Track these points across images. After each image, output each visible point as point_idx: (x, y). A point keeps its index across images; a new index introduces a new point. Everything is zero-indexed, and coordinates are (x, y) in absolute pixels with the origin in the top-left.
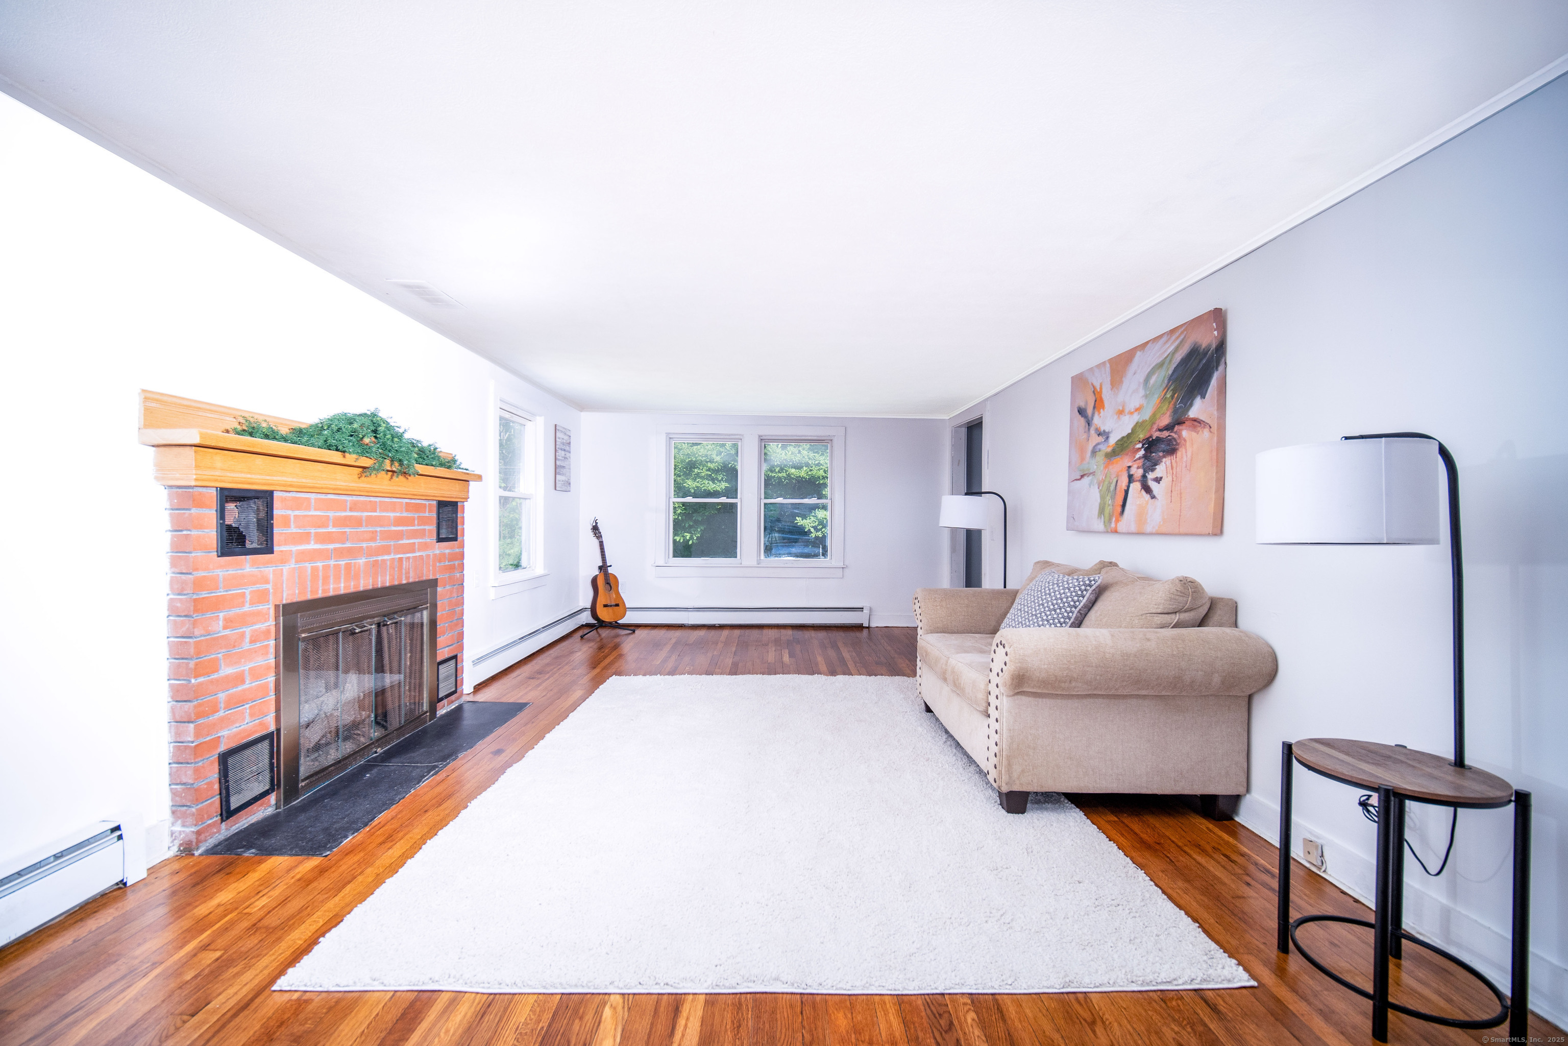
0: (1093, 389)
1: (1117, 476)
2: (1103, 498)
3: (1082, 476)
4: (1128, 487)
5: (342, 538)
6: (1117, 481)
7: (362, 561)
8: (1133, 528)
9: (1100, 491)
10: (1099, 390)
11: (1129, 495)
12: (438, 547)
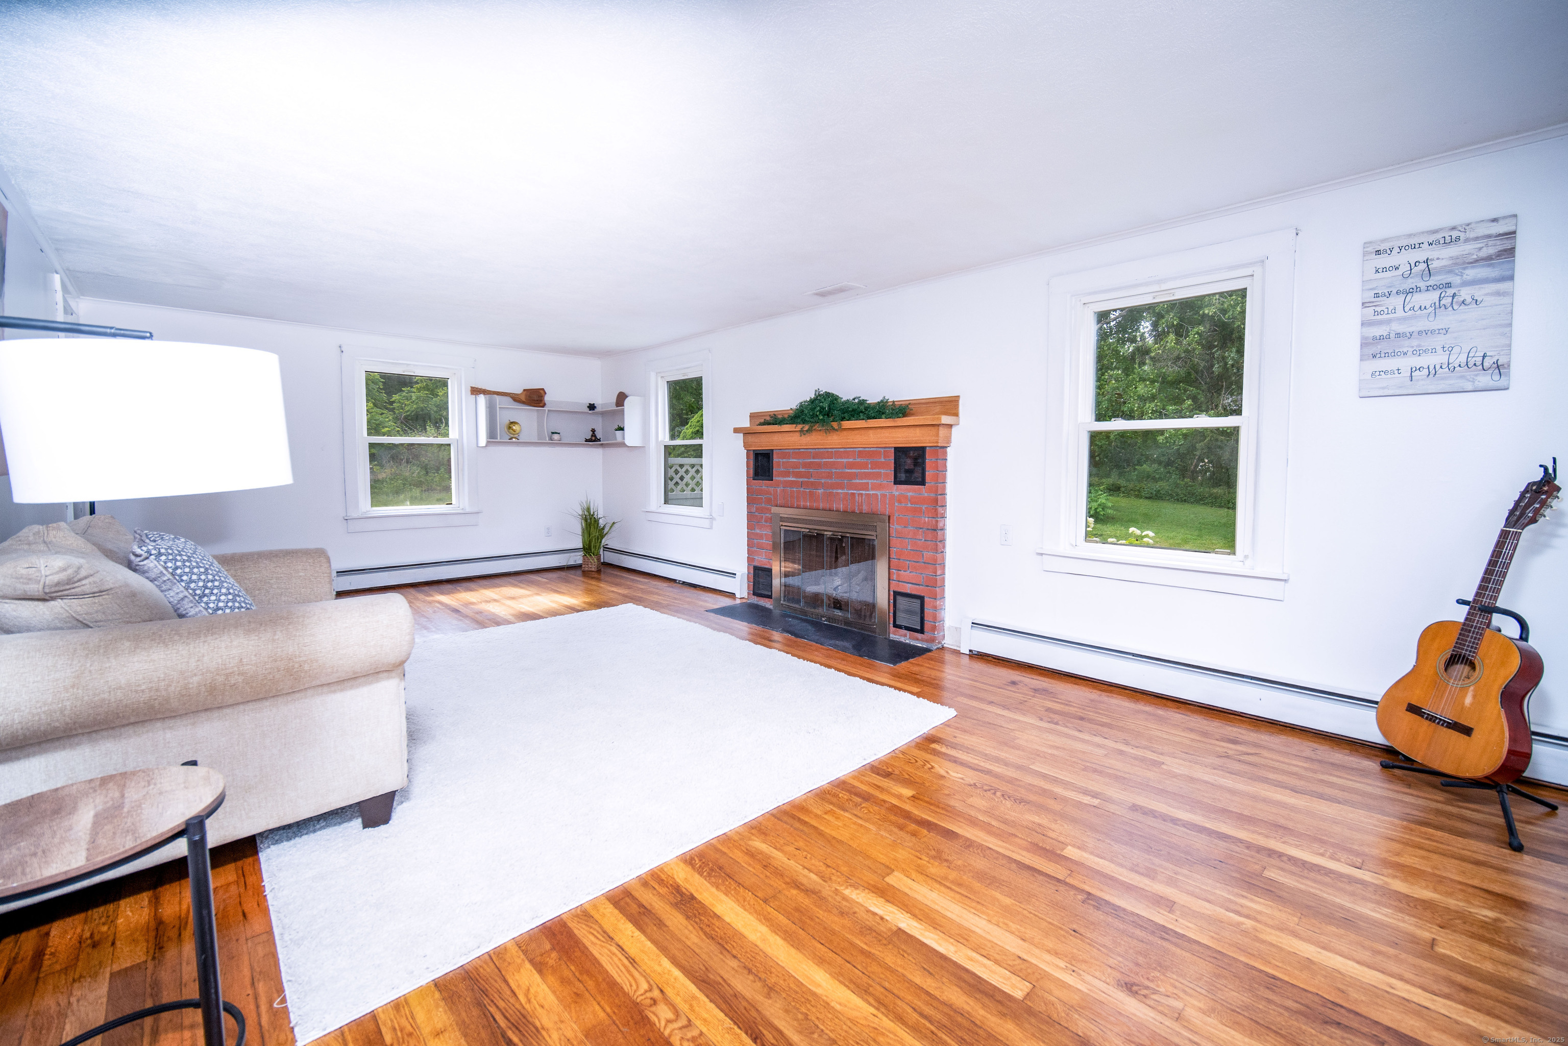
5: (808, 475)
7: (821, 491)
12: (897, 490)
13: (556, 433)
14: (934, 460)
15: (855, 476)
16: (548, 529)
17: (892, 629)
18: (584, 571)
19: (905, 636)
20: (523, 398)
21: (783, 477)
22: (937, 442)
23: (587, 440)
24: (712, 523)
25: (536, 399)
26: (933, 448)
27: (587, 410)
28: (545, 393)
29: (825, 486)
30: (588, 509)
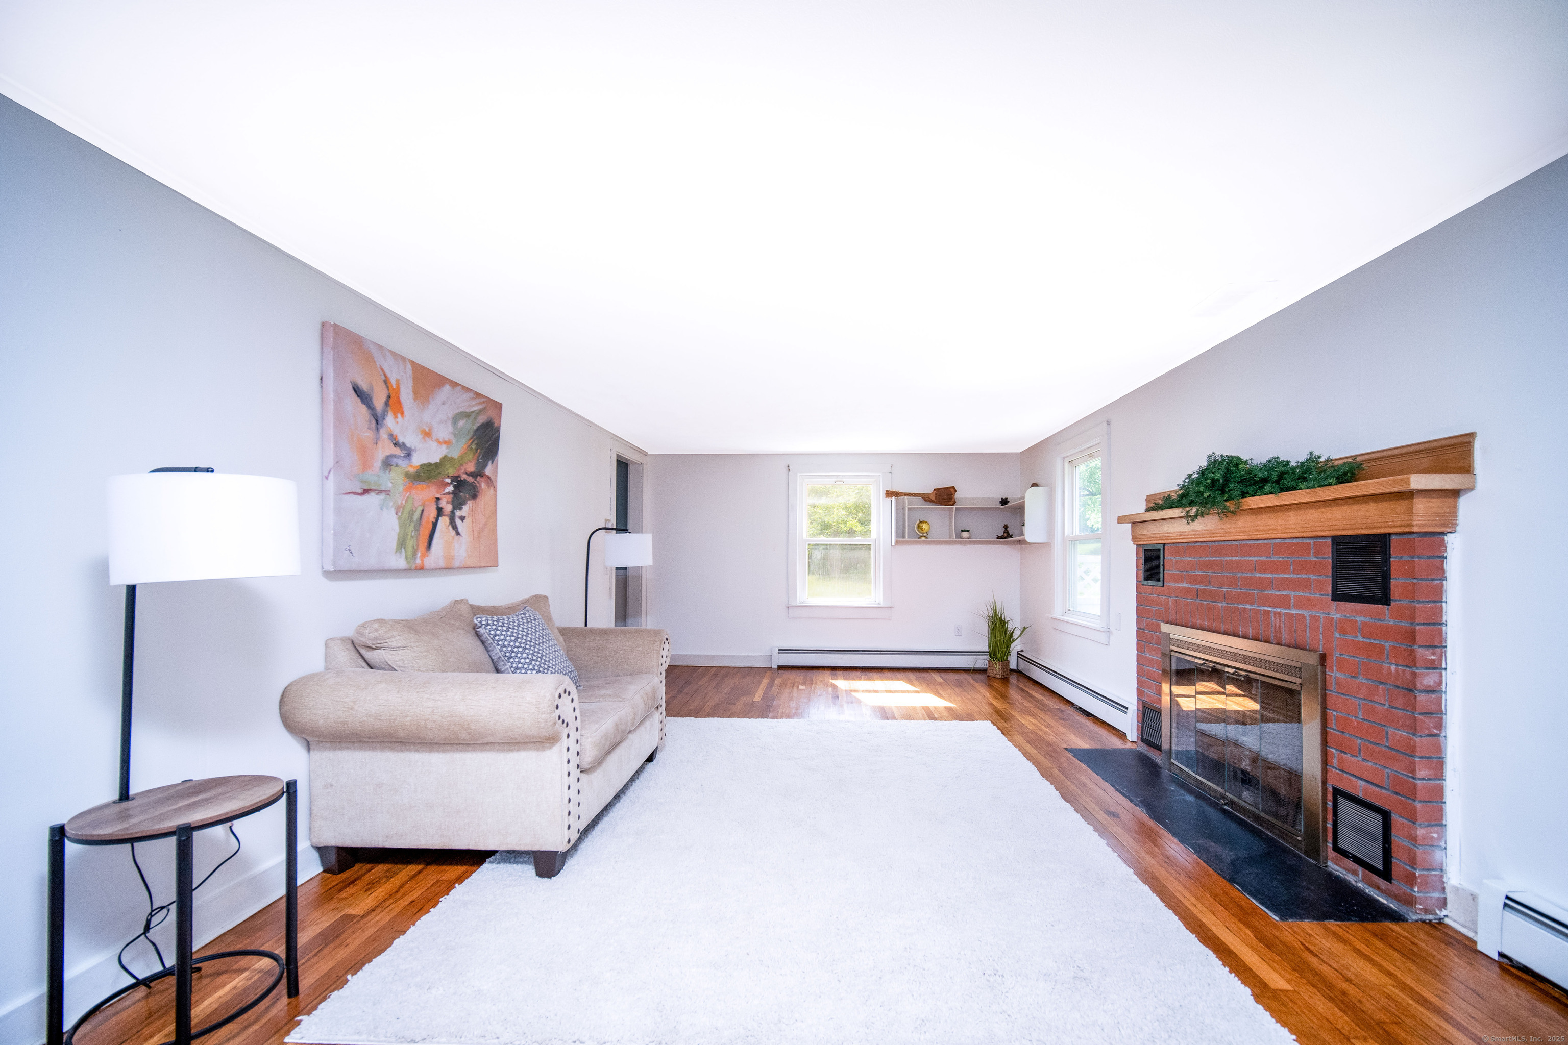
0: (383, 378)
1: (423, 504)
2: (403, 526)
3: (366, 491)
4: (437, 520)
5: (1205, 581)
6: (423, 511)
7: (1222, 605)
8: (442, 564)
9: (399, 518)
10: (394, 386)
11: (437, 528)
12: (1338, 610)
13: (965, 531)
14: (1406, 558)
15: (1270, 584)
16: (958, 628)
17: (1331, 854)
18: (988, 677)
19: (1355, 873)
20: (933, 498)
21: (1176, 582)
22: (1411, 526)
23: (998, 538)
24: (1109, 637)
25: (945, 497)
26: (1403, 537)
27: (999, 506)
28: (956, 491)
29: (1225, 597)
30: (995, 611)
